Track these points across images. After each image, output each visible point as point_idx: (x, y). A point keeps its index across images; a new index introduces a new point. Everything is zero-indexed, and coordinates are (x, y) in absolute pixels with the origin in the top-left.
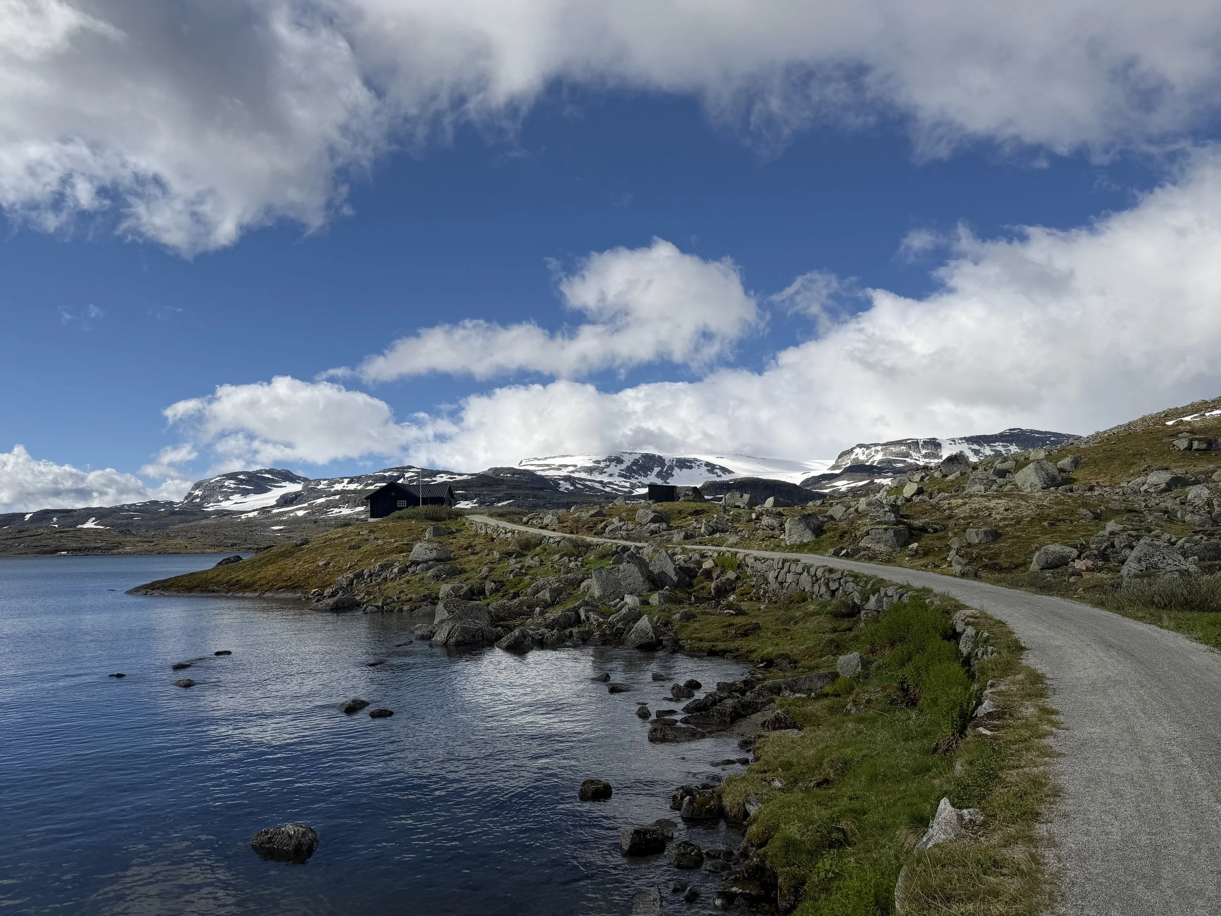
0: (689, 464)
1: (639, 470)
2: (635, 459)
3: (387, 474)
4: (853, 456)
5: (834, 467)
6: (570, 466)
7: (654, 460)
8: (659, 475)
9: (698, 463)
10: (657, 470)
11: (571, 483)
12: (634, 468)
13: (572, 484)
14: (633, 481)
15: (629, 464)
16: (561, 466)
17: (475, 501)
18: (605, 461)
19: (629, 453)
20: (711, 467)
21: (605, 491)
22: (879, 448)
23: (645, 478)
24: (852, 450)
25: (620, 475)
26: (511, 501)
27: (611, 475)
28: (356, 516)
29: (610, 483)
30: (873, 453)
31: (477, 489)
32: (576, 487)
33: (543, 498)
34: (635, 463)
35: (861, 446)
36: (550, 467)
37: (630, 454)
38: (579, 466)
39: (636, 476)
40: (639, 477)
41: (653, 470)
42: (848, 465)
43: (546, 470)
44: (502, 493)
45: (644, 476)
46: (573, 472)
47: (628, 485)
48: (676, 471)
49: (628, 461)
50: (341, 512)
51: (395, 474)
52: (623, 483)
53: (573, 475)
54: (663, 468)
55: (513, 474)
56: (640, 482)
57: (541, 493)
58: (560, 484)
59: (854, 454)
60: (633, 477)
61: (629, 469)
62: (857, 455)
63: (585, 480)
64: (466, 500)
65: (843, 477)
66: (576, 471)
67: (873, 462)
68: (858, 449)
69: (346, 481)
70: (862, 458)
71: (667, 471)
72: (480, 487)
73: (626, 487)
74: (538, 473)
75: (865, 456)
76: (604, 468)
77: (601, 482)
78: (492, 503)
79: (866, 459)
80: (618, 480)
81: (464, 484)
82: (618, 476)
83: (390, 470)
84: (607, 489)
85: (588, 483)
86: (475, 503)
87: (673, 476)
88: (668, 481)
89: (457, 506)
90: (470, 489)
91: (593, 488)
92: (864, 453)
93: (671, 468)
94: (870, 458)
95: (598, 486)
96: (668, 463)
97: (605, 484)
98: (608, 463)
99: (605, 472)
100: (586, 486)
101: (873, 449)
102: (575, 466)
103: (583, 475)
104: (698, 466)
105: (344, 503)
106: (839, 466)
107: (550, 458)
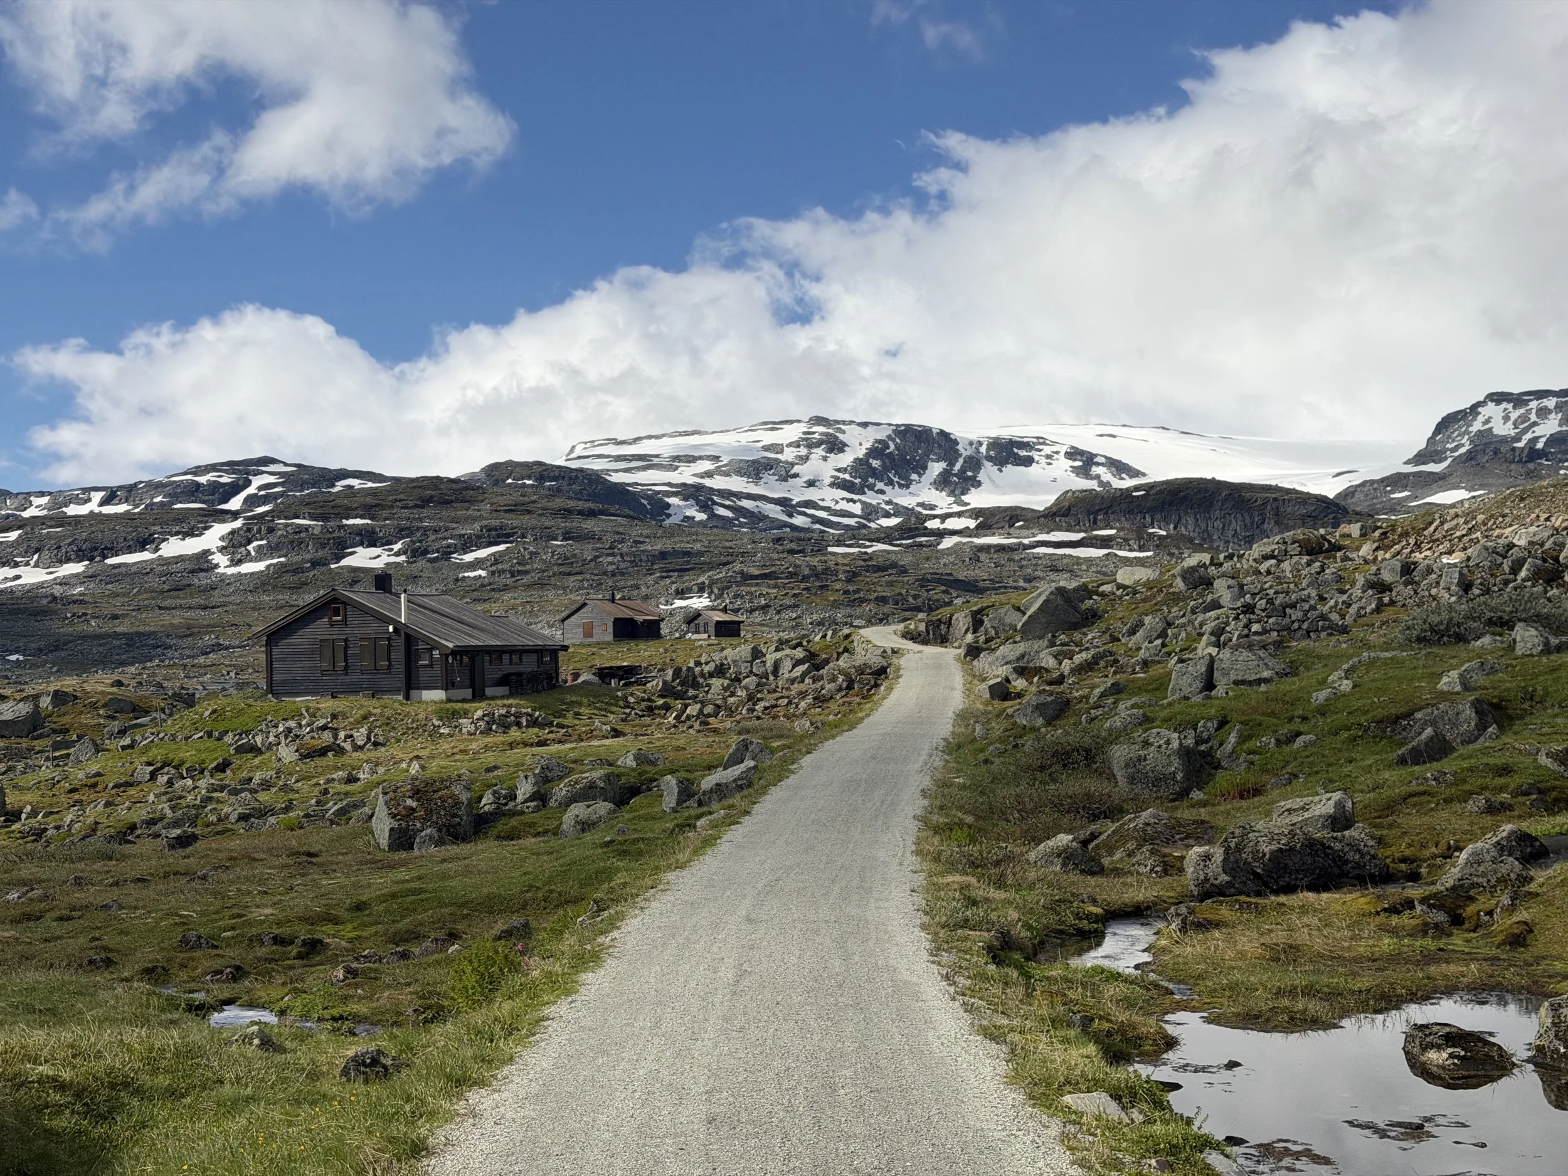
0: (1023, 453)
1: (886, 469)
2: (877, 441)
3: (202, 480)
4: (1477, 426)
5: (1421, 458)
6: (701, 458)
7: (927, 441)
8: (943, 482)
9: (1047, 450)
10: (936, 468)
11: (698, 502)
12: (875, 463)
13: (704, 507)
14: (871, 498)
15: (861, 453)
16: (677, 458)
17: (397, 547)
18: (796, 445)
19: (860, 424)
20: (1084, 461)
21: (794, 528)
22: (1551, 403)
23: (905, 491)
24: (1474, 409)
25: (836, 484)
26: (502, 547)
27: (811, 484)
28: (58, 591)
29: (809, 504)
30: (1533, 417)
31: (405, 513)
32: (713, 516)
33: (590, 537)
34: (879, 450)
35: (1498, 398)
36: (647, 462)
37: (865, 425)
38: (725, 460)
39: (880, 485)
40: (888, 489)
41: (925, 468)
42: (1463, 450)
43: (638, 469)
44: (477, 526)
45: (901, 486)
46: (709, 474)
47: (857, 509)
48: (988, 470)
49: (859, 444)
50: (18, 577)
51: (226, 479)
52: (844, 506)
53: (708, 482)
54: (951, 464)
55: (541, 478)
56: (889, 503)
57: (589, 525)
58: (668, 506)
59: (1481, 418)
60: (871, 487)
61: (861, 467)
62: (1487, 421)
63: (739, 495)
64: (372, 544)
65: (1453, 480)
66: (718, 471)
67: (1535, 439)
68: (1491, 405)
69: (97, 497)
70: (1502, 429)
71: (963, 470)
72: (416, 506)
73: (851, 515)
74: (616, 478)
75: (1510, 424)
76: (793, 465)
77: (783, 502)
78: (446, 554)
79: (1512, 433)
80: (830, 497)
81: (369, 500)
82: (832, 485)
83: (214, 468)
84: (799, 521)
85: (746, 504)
86: (397, 554)
87: (979, 484)
88: (965, 498)
89: (345, 562)
90: (385, 513)
91: (756, 518)
92: (1506, 418)
93: (974, 463)
94: (1525, 431)
95: (775, 512)
96: (964, 451)
97: (794, 507)
98: (803, 451)
99: (796, 476)
100: (740, 511)
101: (1534, 404)
102: (716, 458)
103: (737, 484)
104: (1048, 457)
105: (27, 553)
106: (1437, 452)
107: (650, 437)
